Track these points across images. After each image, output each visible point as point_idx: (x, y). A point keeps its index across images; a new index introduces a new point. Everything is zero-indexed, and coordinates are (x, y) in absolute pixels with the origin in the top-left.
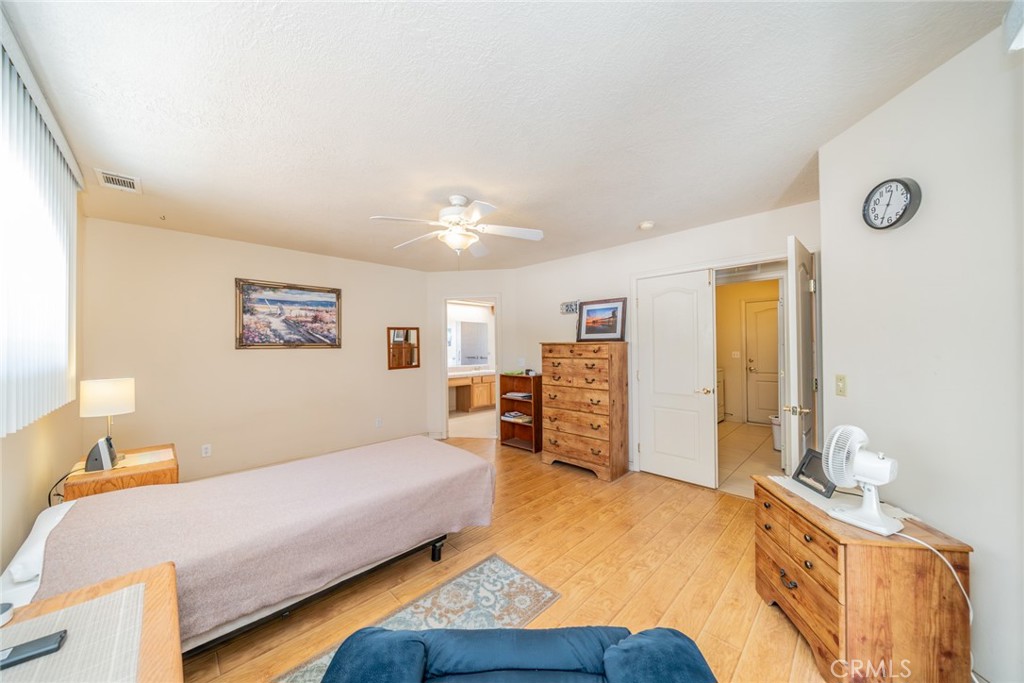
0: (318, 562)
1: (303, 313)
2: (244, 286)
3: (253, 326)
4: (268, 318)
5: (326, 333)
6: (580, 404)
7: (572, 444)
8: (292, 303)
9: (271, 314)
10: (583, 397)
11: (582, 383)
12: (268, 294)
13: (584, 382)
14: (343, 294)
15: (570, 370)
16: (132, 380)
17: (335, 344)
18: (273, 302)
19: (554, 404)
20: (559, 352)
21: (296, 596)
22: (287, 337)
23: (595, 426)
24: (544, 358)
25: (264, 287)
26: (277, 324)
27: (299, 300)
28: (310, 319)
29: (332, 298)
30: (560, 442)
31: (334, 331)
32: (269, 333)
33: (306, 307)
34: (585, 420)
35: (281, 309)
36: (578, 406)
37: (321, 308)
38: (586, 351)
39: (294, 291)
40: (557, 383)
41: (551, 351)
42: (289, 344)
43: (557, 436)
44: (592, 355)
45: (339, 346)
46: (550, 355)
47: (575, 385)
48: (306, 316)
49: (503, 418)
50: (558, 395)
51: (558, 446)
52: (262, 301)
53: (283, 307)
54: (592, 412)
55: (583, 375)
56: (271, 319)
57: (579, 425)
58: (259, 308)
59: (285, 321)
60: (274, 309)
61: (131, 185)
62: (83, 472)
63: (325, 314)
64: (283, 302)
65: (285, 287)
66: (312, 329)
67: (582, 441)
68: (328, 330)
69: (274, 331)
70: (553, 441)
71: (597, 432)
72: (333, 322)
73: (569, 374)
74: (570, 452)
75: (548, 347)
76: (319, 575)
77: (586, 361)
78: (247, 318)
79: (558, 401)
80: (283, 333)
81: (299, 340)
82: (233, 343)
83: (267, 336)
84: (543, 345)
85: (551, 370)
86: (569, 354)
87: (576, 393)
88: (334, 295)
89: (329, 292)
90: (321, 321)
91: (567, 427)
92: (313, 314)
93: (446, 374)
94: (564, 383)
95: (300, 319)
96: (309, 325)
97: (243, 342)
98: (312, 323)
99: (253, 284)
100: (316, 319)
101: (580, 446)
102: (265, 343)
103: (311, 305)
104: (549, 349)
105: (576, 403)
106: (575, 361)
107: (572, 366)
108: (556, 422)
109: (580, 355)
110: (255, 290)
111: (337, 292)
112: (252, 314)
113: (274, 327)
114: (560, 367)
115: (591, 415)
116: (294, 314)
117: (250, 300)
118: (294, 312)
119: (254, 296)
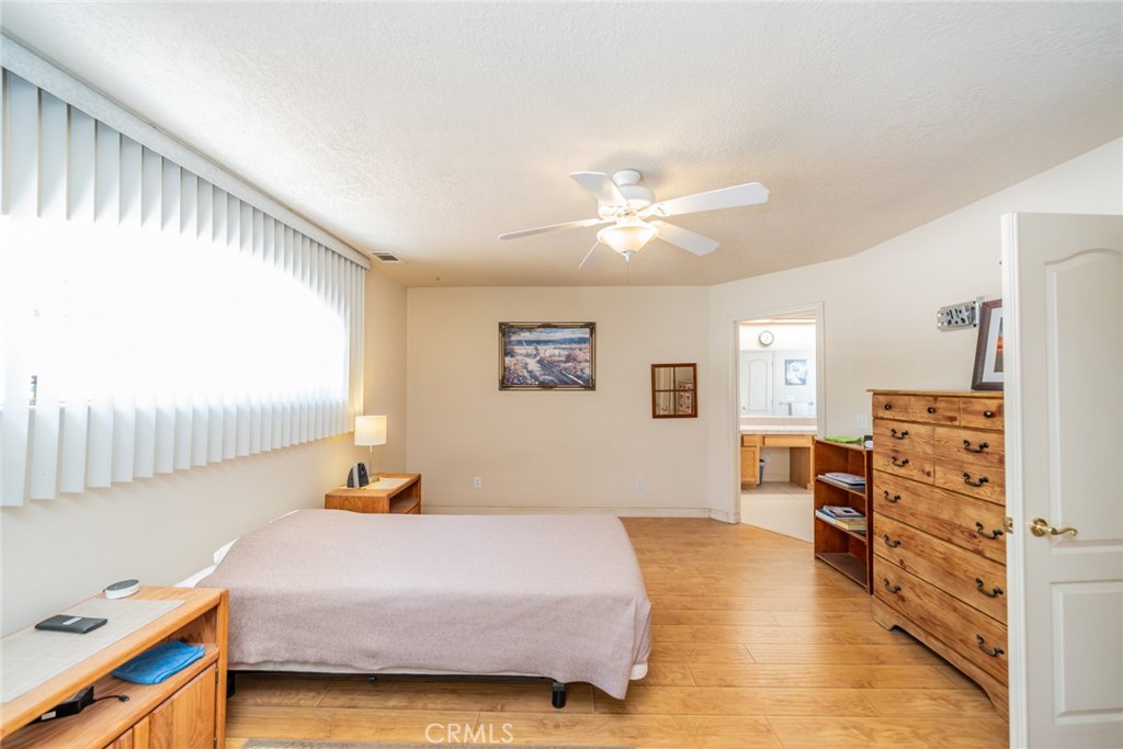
0: (373, 641)
1: (556, 352)
2: (506, 329)
3: (513, 368)
4: (526, 360)
5: (579, 373)
6: (952, 526)
7: (932, 606)
8: (546, 342)
9: (528, 355)
10: (957, 511)
11: (957, 481)
12: (526, 336)
13: (961, 479)
14: (598, 328)
15: (929, 450)
16: (384, 418)
17: (590, 385)
18: (529, 343)
19: (894, 511)
20: (905, 409)
21: (351, 667)
22: (542, 378)
23: (989, 587)
24: (876, 418)
25: (523, 328)
26: (533, 365)
27: (552, 338)
28: (563, 359)
29: (585, 333)
30: (906, 592)
31: (588, 371)
32: (526, 374)
33: (560, 346)
34: (965, 566)
35: (537, 349)
36: (948, 530)
37: (574, 346)
38: (966, 411)
39: (548, 330)
40: (902, 472)
41: (888, 407)
42: (545, 386)
43: (900, 578)
44: (981, 422)
45: (593, 388)
46: (888, 414)
47: (939, 482)
48: (560, 356)
49: (819, 514)
50: (904, 496)
51: (903, 599)
52: (520, 343)
53: (539, 347)
54: (980, 553)
55: (959, 466)
56: (529, 360)
57: (948, 570)
58: (519, 350)
59: (540, 362)
60: (530, 349)
61: (392, 258)
62: (345, 487)
63: (578, 352)
64: (539, 342)
65: (539, 327)
66: (566, 369)
67: (955, 610)
68: (582, 370)
69: (530, 372)
70: (892, 584)
71: (992, 601)
72: (587, 361)
73: (926, 458)
74: (926, 621)
75: (882, 399)
76: (373, 655)
77: (968, 435)
78: (508, 359)
79: (901, 507)
80: (538, 374)
81: (553, 381)
82: (497, 384)
83: (524, 378)
84: (876, 393)
85: (890, 443)
86: (926, 417)
87: (941, 501)
88: (588, 330)
89: (581, 327)
90: (574, 360)
91: (922, 569)
92: (566, 353)
93: (737, 427)
94: (916, 475)
95: (554, 358)
96: (563, 365)
97: (505, 384)
98: (565, 362)
99: (512, 326)
100: (569, 358)
101: (951, 619)
102: (522, 384)
103: (564, 343)
104: (886, 402)
105: (942, 523)
106: (940, 431)
107: (934, 442)
108: (898, 550)
109: (952, 419)
110: (515, 333)
111: (591, 327)
112: (512, 356)
113: (530, 367)
114: (906, 441)
115: (977, 558)
116: (547, 354)
117: (510, 342)
118: (547, 352)
119: (514, 338)
